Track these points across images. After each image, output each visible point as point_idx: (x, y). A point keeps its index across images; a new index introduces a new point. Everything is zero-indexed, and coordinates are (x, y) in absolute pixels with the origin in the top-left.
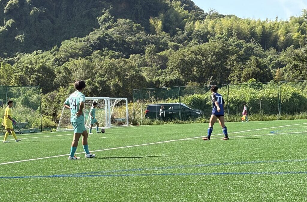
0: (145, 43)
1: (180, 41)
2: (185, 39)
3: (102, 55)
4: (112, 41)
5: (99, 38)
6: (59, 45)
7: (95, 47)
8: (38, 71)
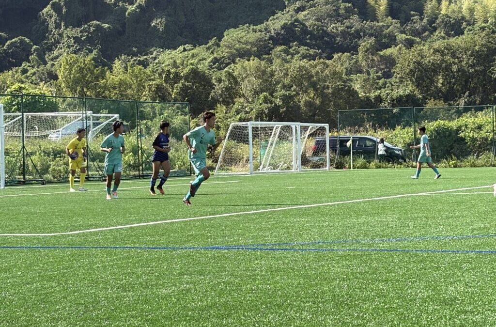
0: (358, 35)
1: (417, 33)
2: (425, 29)
3: (288, 53)
4: (305, 31)
5: (284, 27)
6: (220, 37)
7: (276, 40)
8: (186, 78)
